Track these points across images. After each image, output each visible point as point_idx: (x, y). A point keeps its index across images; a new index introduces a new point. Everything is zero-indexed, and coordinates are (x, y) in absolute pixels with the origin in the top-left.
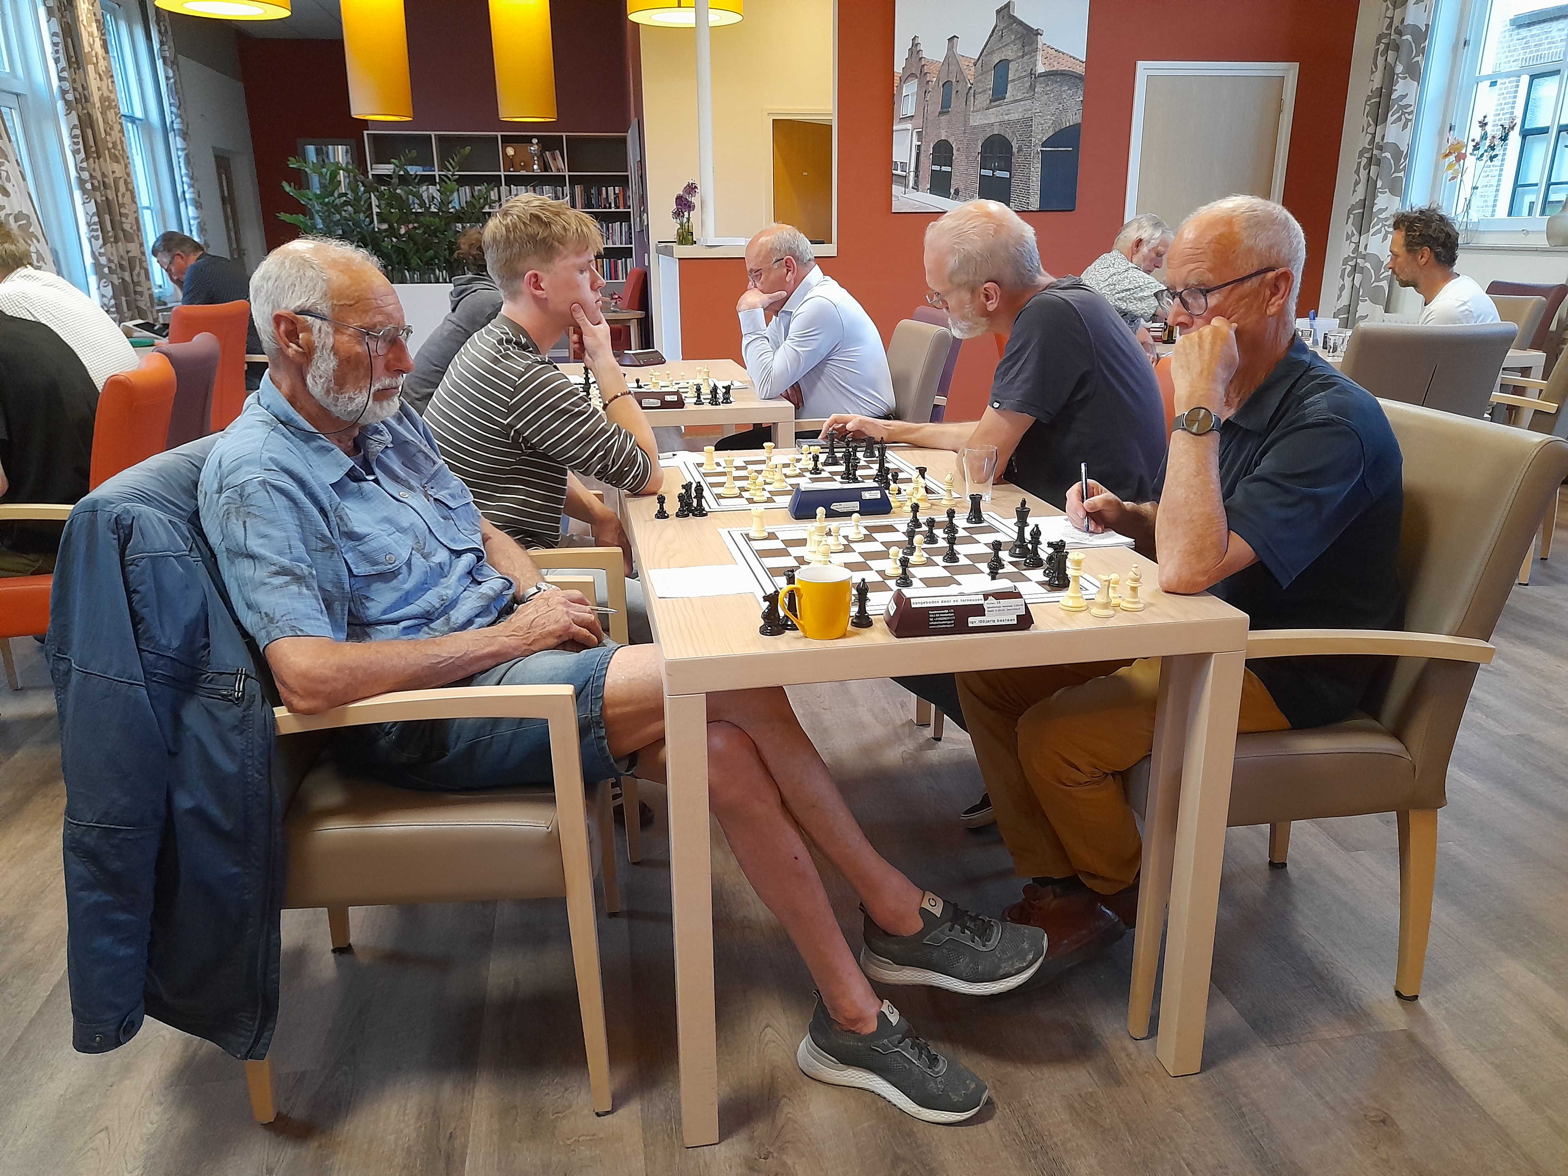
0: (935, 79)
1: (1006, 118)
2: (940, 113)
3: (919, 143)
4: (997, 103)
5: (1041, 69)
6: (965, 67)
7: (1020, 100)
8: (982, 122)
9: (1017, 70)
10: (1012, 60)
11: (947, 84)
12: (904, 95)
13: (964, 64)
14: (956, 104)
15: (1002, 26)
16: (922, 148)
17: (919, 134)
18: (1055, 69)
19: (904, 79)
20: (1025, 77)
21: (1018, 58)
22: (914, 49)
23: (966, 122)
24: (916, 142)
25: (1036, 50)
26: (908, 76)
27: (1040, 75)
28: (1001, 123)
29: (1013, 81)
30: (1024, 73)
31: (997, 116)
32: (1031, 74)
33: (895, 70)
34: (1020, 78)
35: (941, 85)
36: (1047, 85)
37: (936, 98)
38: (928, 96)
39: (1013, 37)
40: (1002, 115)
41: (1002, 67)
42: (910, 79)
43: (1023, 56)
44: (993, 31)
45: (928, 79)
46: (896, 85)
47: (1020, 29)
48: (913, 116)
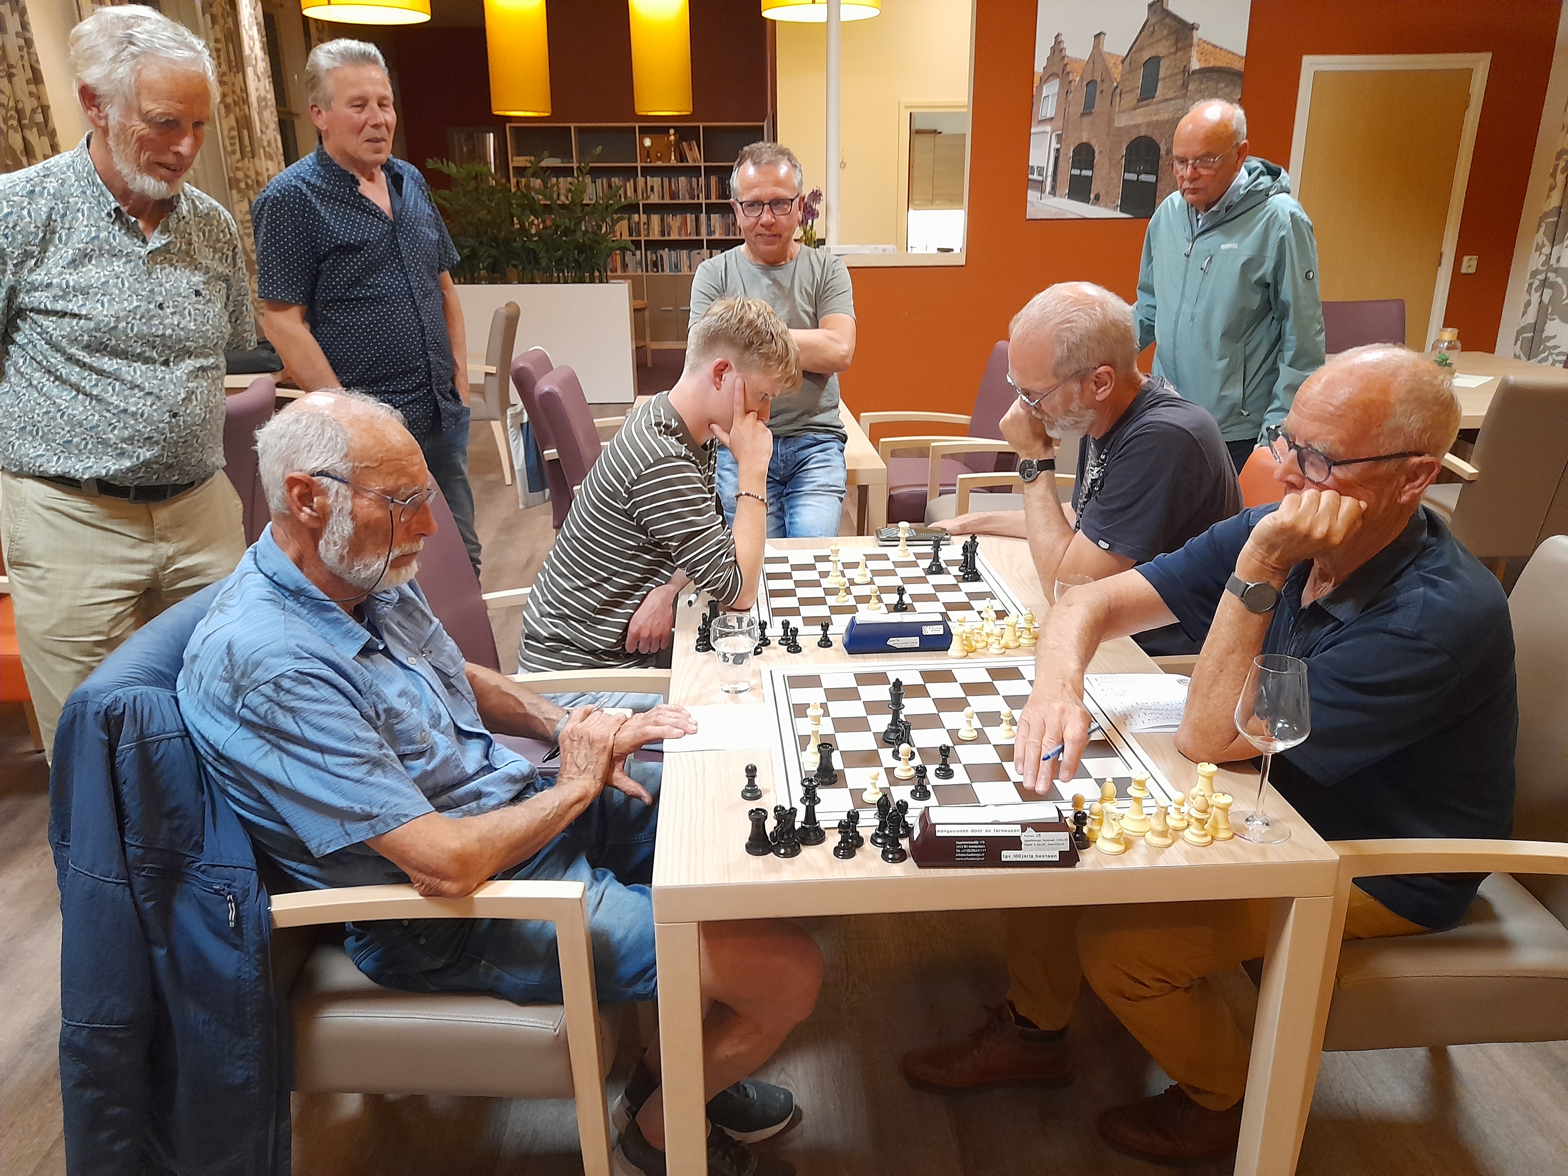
0: (1078, 79)
1: (1155, 118)
2: (1082, 114)
3: (1059, 146)
4: (1146, 102)
5: (1195, 65)
6: (1111, 65)
7: (1171, 99)
8: (1127, 123)
9: (1167, 68)
10: (1163, 57)
11: (1091, 84)
12: (1044, 95)
13: (1110, 62)
14: (1101, 104)
15: (1153, 20)
16: (1061, 152)
17: (1059, 137)
18: (1211, 65)
19: (1045, 80)
20: (1177, 74)
21: (1171, 54)
22: (1057, 47)
23: (1110, 122)
24: (1055, 145)
25: (1191, 45)
26: (1049, 76)
27: (1194, 72)
28: (1148, 124)
29: (1164, 79)
30: (1176, 71)
31: (1144, 116)
32: (1184, 71)
33: (1036, 70)
34: (1171, 76)
35: (1084, 84)
36: (1201, 82)
37: (1078, 99)
38: (1070, 96)
39: (1166, 32)
40: (1150, 115)
41: (1153, 63)
42: (1051, 78)
43: (1176, 53)
44: (1144, 27)
45: (1070, 78)
46: (1035, 85)
47: (1174, 23)
48: (1052, 119)
